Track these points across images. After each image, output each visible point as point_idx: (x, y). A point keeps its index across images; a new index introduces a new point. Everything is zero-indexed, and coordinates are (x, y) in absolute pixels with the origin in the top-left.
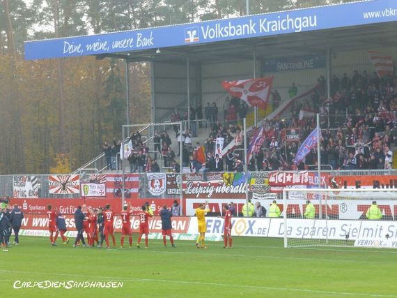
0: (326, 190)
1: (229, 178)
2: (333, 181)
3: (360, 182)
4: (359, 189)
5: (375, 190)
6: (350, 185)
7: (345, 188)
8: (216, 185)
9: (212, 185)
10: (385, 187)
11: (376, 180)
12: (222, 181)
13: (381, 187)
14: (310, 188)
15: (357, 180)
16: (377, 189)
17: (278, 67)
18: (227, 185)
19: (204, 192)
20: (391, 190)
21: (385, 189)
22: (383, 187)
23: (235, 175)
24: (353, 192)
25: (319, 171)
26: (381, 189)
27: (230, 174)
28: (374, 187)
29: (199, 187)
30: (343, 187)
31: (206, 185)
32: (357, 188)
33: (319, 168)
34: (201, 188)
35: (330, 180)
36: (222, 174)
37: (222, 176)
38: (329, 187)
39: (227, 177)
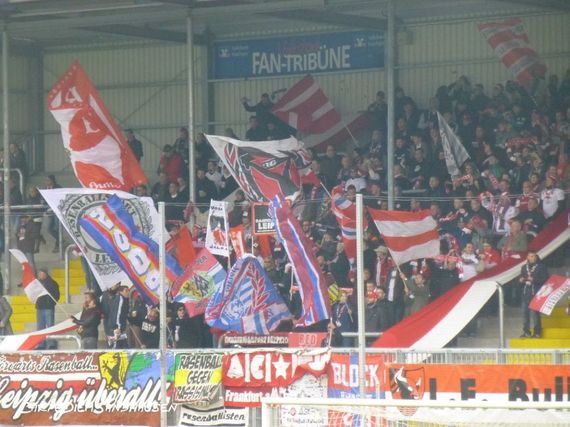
0: (378, 401)
1: (117, 367)
2: (399, 376)
3: (472, 382)
4: (470, 402)
5: (513, 404)
6: (447, 389)
7: (433, 397)
8: (79, 388)
9: (67, 385)
10: (542, 396)
11: (517, 377)
12: (97, 376)
13: (530, 396)
14: (338, 396)
15: (465, 375)
16: (519, 402)
17: (255, 63)
18: (109, 388)
19: (43, 406)
20: (559, 404)
21: (542, 401)
22: (536, 398)
23: (132, 359)
24: (453, 408)
25: (361, 349)
26: (531, 403)
27: (118, 357)
28: (512, 398)
29: (24, 391)
30: (427, 395)
31: (51, 387)
32: (465, 397)
33: (361, 341)
34: (31, 395)
35: (391, 376)
36: (97, 356)
37: (96, 361)
38: (388, 394)
39: (111, 366)
